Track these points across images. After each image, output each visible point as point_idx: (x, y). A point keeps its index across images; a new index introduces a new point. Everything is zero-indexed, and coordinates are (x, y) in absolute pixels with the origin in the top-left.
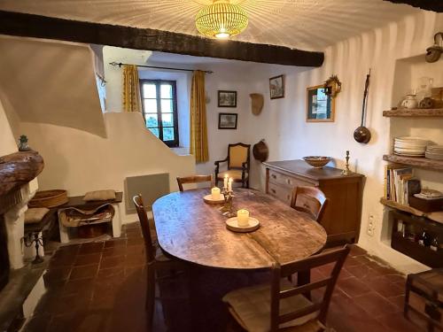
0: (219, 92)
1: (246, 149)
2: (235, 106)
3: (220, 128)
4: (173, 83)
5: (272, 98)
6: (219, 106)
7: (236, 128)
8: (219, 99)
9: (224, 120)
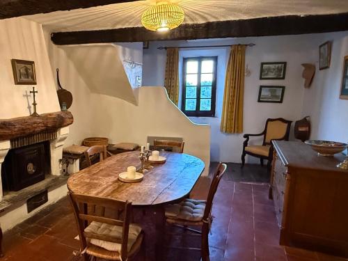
0: (263, 64)
1: (286, 125)
2: (283, 78)
3: (259, 101)
4: (215, 59)
5: (320, 69)
6: (261, 78)
7: (281, 102)
8: (262, 71)
9: (265, 93)
